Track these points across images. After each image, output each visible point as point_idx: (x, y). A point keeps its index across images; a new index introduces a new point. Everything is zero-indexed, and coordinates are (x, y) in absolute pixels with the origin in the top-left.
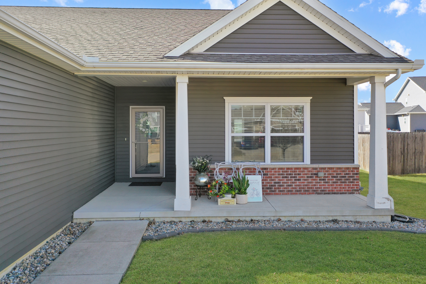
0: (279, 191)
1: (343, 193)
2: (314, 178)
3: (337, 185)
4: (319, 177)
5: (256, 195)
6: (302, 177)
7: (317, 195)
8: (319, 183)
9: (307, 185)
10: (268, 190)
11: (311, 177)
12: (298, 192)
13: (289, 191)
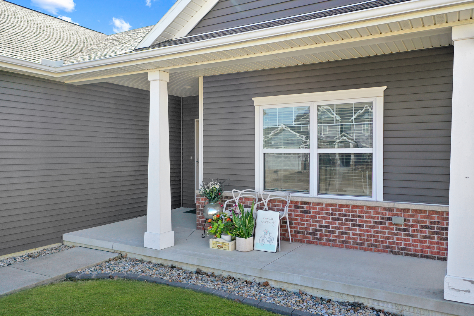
0: (327, 240)
2: (387, 225)
3: (431, 243)
4: (396, 225)
5: (268, 241)
6: (366, 222)
7: (392, 255)
8: (397, 234)
9: (374, 236)
10: (311, 237)
11: (381, 223)
12: (359, 246)
13: (343, 242)
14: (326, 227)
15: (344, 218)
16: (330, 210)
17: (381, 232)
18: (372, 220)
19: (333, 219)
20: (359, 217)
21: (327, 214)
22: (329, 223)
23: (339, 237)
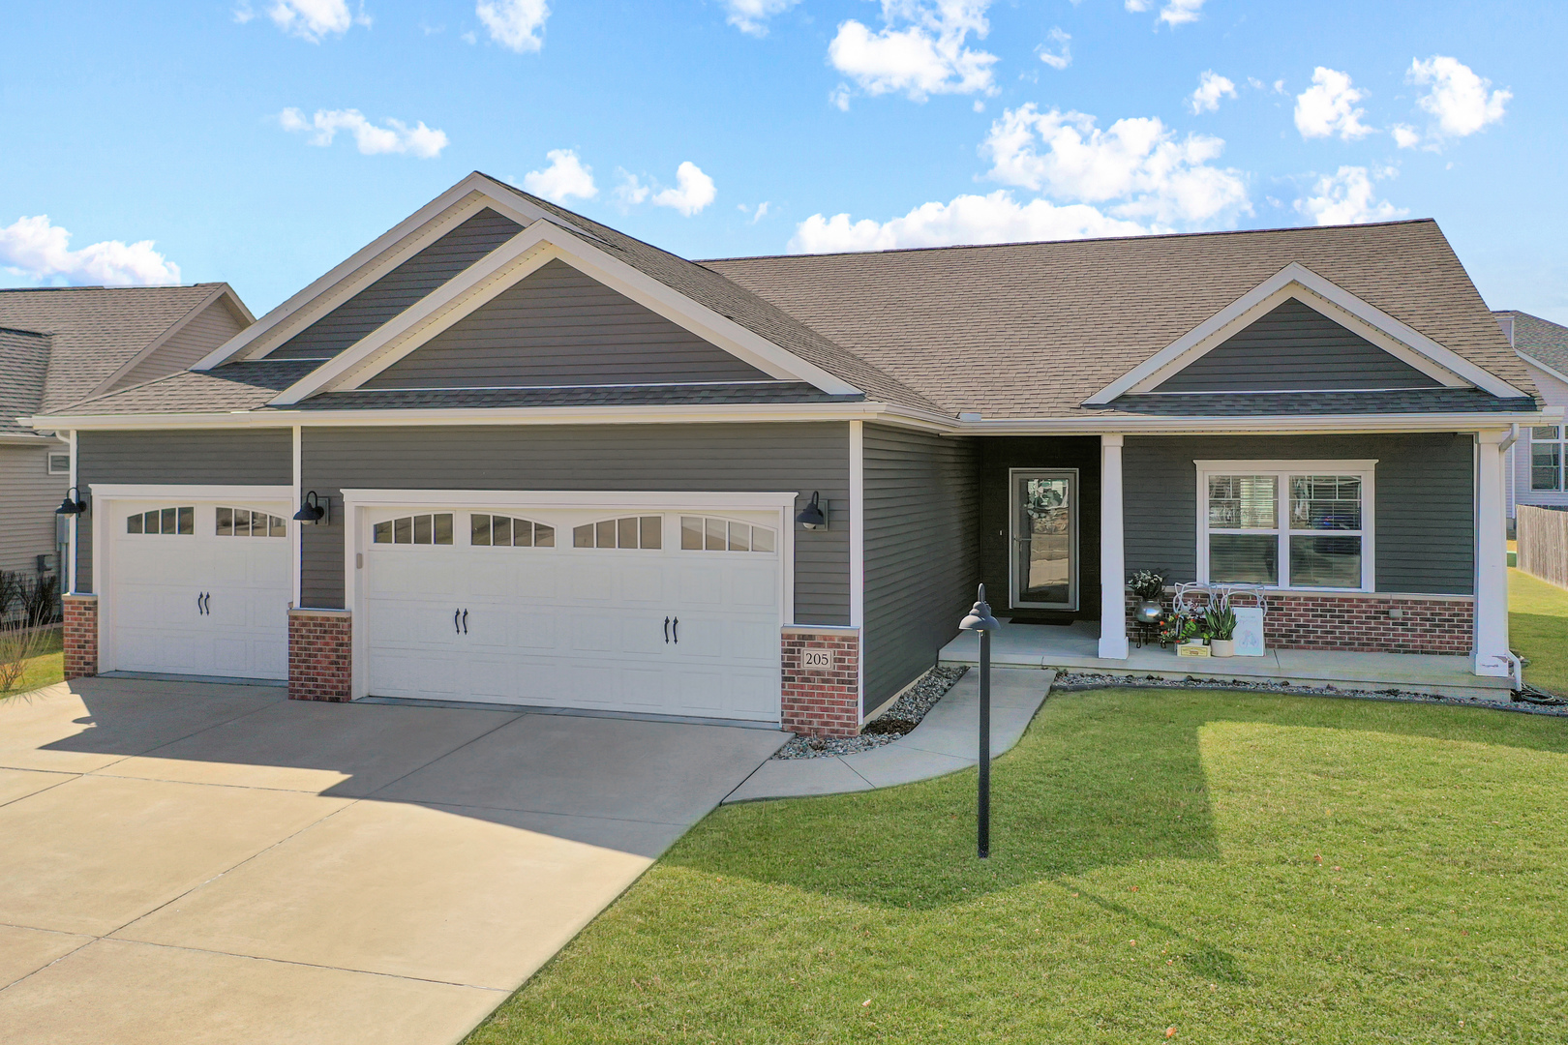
0: (1306, 642)
1: (1447, 653)
2: (1382, 620)
3: (1432, 637)
4: (1393, 619)
5: (1252, 644)
6: (1356, 617)
7: (1387, 654)
8: (1393, 630)
9: (1366, 634)
10: (1284, 639)
11: (1375, 618)
12: (1347, 647)
13: (1327, 643)
14: (1305, 626)
15: (1328, 614)
16: (1311, 605)
17: (1375, 629)
18: (1364, 615)
19: (1314, 616)
20: (1348, 612)
21: (1306, 610)
22: (1308, 621)
23: (1322, 637)
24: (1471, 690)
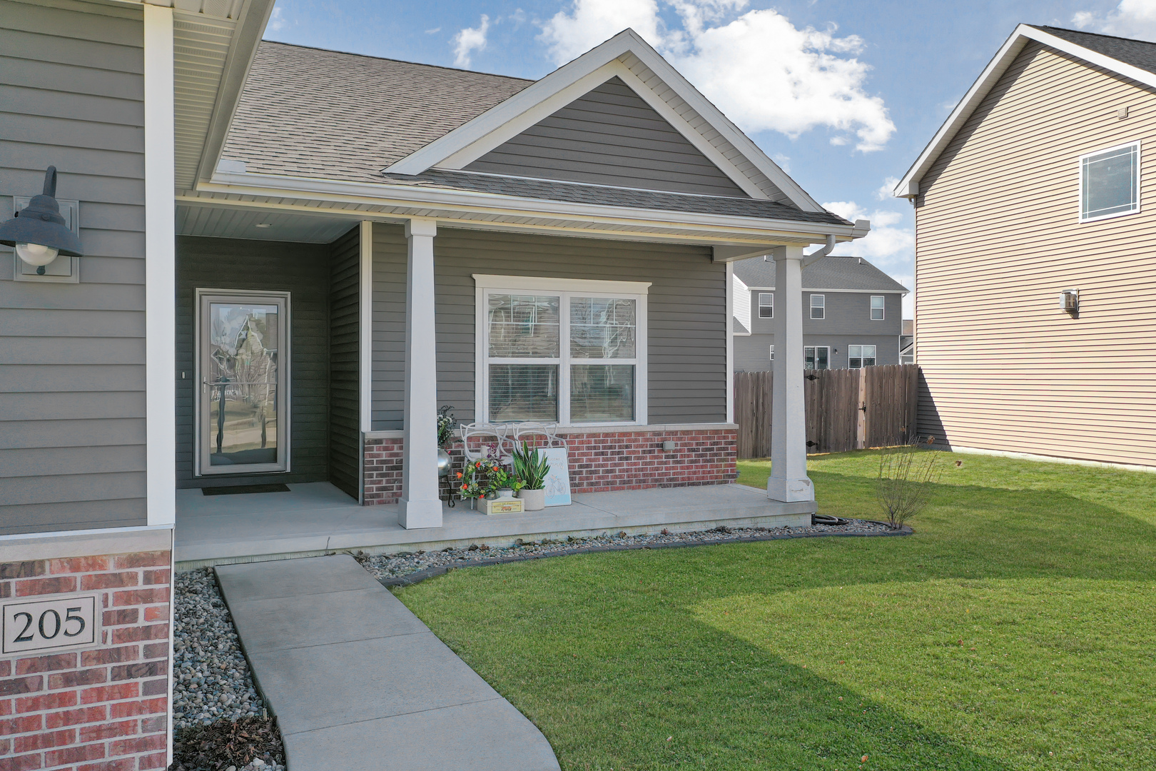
1: (708, 483)
2: (656, 454)
3: (697, 467)
4: (666, 452)
5: (559, 490)
6: (634, 452)
7: (661, 490)
8: (665, 463)
9: (642, 470)
11: (650, 452)
12: (626, 485)
13: (608, 483)
14: (587, 466)
15: (609, 451)
16: (593, 442)
17: (650, 463)
18: (641, 449)
19: (596, 454)
20: (627, 447)
21: (588, 448)
22: (590, 460)
23: (602, 477)
24: (782, 519)
